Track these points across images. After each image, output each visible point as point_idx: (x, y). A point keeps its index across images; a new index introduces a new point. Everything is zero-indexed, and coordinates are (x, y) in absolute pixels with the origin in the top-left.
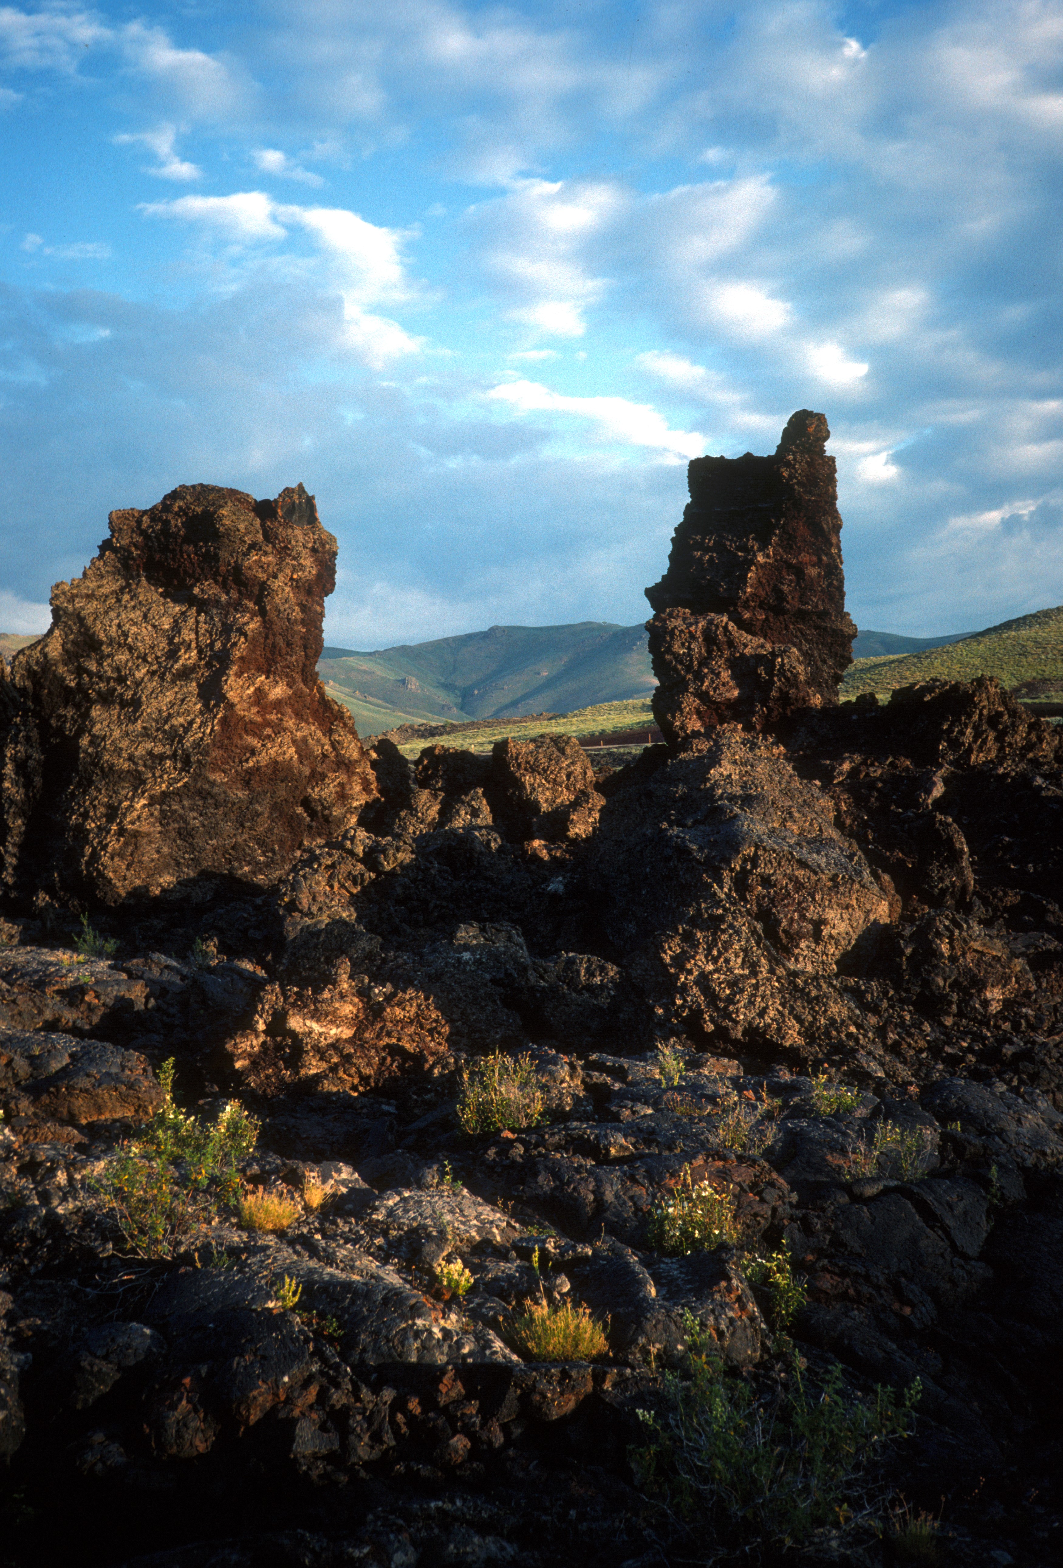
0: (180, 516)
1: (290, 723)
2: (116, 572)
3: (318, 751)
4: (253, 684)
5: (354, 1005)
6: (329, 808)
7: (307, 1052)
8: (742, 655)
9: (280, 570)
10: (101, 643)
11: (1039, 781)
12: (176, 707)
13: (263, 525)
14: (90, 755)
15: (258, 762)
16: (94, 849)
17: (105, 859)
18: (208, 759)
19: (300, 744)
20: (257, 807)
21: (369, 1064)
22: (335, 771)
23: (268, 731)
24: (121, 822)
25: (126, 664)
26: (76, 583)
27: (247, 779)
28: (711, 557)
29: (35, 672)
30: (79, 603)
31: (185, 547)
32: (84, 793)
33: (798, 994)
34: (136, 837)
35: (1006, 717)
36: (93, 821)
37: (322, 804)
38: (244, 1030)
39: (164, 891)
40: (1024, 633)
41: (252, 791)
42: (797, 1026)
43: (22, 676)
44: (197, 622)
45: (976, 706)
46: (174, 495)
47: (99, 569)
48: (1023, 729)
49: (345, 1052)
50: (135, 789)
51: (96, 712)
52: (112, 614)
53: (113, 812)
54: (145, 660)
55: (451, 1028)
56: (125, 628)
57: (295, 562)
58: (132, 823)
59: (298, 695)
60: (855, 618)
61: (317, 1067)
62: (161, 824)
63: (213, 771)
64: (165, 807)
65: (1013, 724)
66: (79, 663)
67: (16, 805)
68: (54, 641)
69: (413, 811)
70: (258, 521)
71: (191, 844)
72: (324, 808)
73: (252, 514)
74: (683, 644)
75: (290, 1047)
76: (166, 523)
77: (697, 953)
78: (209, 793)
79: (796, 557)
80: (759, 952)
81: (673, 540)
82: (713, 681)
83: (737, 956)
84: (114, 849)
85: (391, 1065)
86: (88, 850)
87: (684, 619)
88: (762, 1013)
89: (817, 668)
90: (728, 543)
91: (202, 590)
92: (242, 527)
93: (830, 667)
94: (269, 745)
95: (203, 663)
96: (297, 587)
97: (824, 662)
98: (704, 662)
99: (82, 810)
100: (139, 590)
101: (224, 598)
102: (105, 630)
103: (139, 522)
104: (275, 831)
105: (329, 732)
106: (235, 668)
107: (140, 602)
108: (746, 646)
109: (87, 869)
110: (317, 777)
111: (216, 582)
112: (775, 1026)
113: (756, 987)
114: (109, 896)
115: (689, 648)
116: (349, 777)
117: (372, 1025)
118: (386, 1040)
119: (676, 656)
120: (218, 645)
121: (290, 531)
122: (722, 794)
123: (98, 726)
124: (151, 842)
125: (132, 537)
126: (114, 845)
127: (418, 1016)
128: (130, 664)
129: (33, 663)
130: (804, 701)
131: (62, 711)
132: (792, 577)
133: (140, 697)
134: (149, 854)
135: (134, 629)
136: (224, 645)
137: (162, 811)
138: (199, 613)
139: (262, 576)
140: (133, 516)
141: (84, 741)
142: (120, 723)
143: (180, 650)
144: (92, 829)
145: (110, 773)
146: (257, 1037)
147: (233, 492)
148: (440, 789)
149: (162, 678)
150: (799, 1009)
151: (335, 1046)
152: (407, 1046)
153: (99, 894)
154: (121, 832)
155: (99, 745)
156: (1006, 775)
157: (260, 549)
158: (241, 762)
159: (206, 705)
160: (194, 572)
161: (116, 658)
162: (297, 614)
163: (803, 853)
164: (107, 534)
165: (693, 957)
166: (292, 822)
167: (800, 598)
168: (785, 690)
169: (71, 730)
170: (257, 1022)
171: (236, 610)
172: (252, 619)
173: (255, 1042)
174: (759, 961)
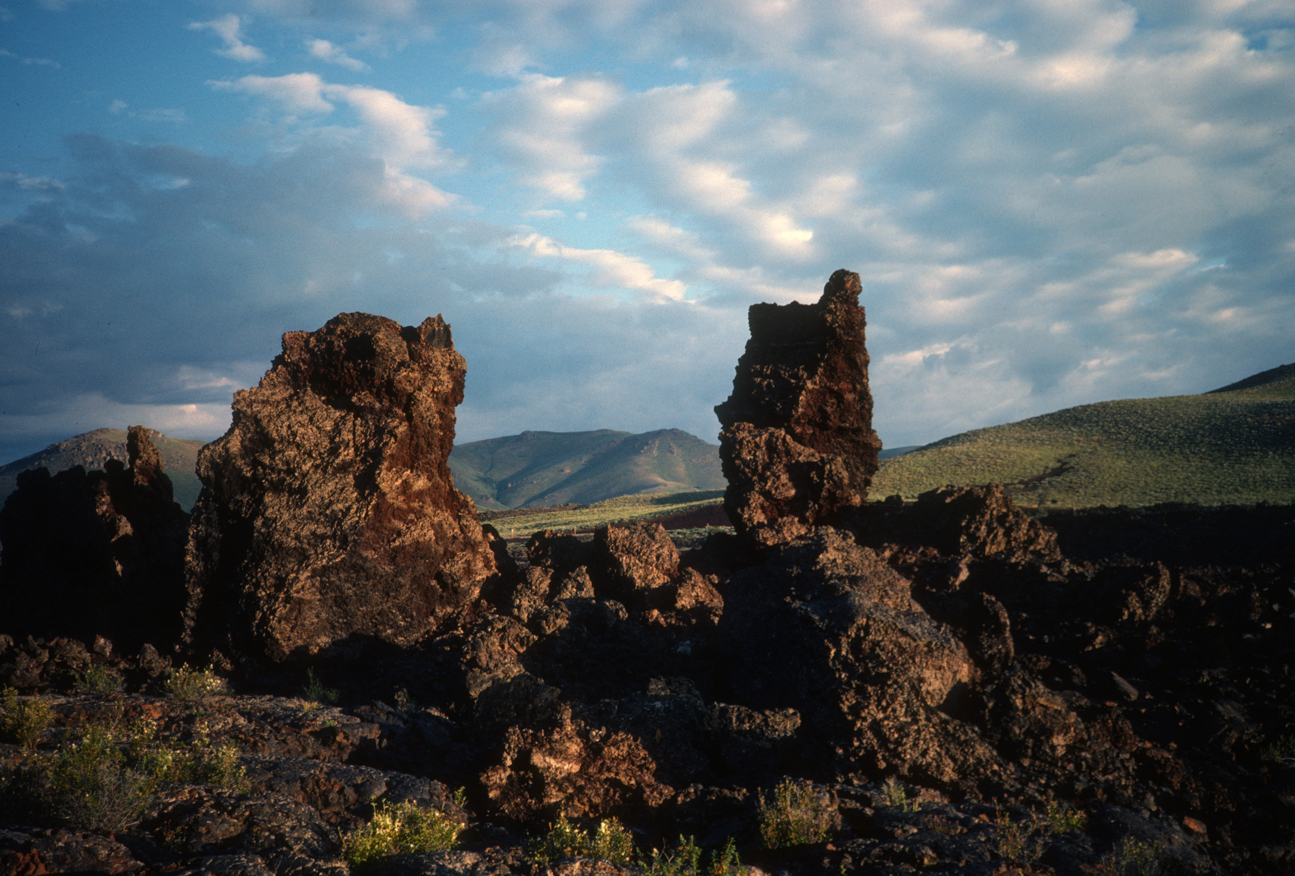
0: (342, 338)
1: (429, 510)
2: (286, 383)
3: (450, 534)
4: (401, 477)
5: (578, 745)
6: (458, 581)
7: (548, 784)
8: (798, 462)
9: (424, 384)
10: (274, 441)
11: (1044, 569)
12: (336, 495)
13: (408, 347)
14: (262, 534)
15: (403, 542)
16: (264, 614)
17: (274, 623)
18: (363, 539)
19: (437, 527)
20: (400, 579)
21: (597, 795)
22: (462, 551)
23: (411, 516)
24: (288, 591)
25: (295, 459)
26: (254, 390)
27: (393, 556)
28: (769, 383)
29: (218, 464)
30: (256, 408)
31: (346, 364)
32: (257, 567)
33: (950, 739)
34: (299, 604)
35: (1011, 517)
36: (264, 590)
37: (452, 578)
38: (494, 765)
39: (321, 649)
40: (958, 448)
41: (397, 566)
42: (952, 765)
43: (207, 467)
44: (355, 425)
45: (987, 507)
46: (337, 321)
47: (272, 380)
48: (1025, 527)
49: (578, 784)
50: (300, 564)
51: (268, 498)
52: (283, 418)
53: (281, 583)
54: (310, 455)
55: (657, 764)
56: (293, 429)
57: (435, 378)
58: (298, 592)
59: (436, 487)
60: (880, 434)
61: (557, 796)
62: (320, 593)
63: (366, 550)
64: (324, 579)
65: (1017, 523)
66: (255, 457)
67: (196, 576)
68: (235, 438)
69: (528, 585)
70: (405, 344)
71: (345, 610)
72: (454, 581)
73: (400, 338)
74: (750, 452)
75: (532, 780)
76: (330, 344)
77: (869, 704)
78: (362, 567)
79: (837, 385)
80: (918, 703)
81: (737, 368)
82: (774, 483)
83: (902, 707)
84: (281, 614)
85: (614, 795)
86: (259, 615)
87: (750, 432)
88: (924, 753)
89: (853, 473)
90: (782, 372)
91: (359, 399)
92: (393, 348)
93: (862, 473)
94: (413, 528)
95: (358, 458)
96: (437, 398)
97: (858, 469)
98: (767, 466)
99: (254, 580)
100: (306, 398)
101: (377, 405)
102: (277, 430)
103: (307, 342)
104: (414, 600)
105: (458, 518)
106: (386, 464)
107: (307, 408)
108: (800, 454)
109: (257, 631)
110: (449, 556)
111: (371, 393)
112: (934, 764)
113: (918, 732)
114: (276, 654)
115: (755, 455)
116: (474, 556)
117: (594, 762)
118: (606, 775)
119: (744, 462)
120: (372, 444)
121: (431, 353)
122: (831, 575)
123: (270, 510)
124: (311, 608)
125: (300, 354)
126: (281, 610)
127: (629, 754)
128: (297, 459)
129: (216, 457)
130: (848, 501)
131: (239, 497)
132: (834, 401)
133: (306, 486)
134: (310, 618)
135: (302, 430)
136: (377, 444)
137: (322, 582)
138: (356, 418)
139: (410, 389)
140: (303, 337)
141: (259, 523)
142: (289, 507)
143: (340, 448)
144: (263, 597)
145: (280, 550)
146: (505, 771)
147: (384, 319)
148: (549, 567)
149: (325, 471)
150: (953, 751)
151: (569, 778)
152: (623, 779)
153: (267, 652)
154: (288, 599)
155: (271, 526)
156: (1018, 564)
157: (409, 366)
158: (389, 542)
159: (362, 494)
160: (352, 384)
161: (286, 453)
162: (437, 420)
163: (902, 623)
164: (280, 351)
165: (867, 707)
166: (427, 593)
167: (840, 417)
168: (833, 490)
169: (246, 514)
170: (506, 759)
171: (388, 416)
172: (401, 423)
173: (503, 776)
174: (919, 711)
